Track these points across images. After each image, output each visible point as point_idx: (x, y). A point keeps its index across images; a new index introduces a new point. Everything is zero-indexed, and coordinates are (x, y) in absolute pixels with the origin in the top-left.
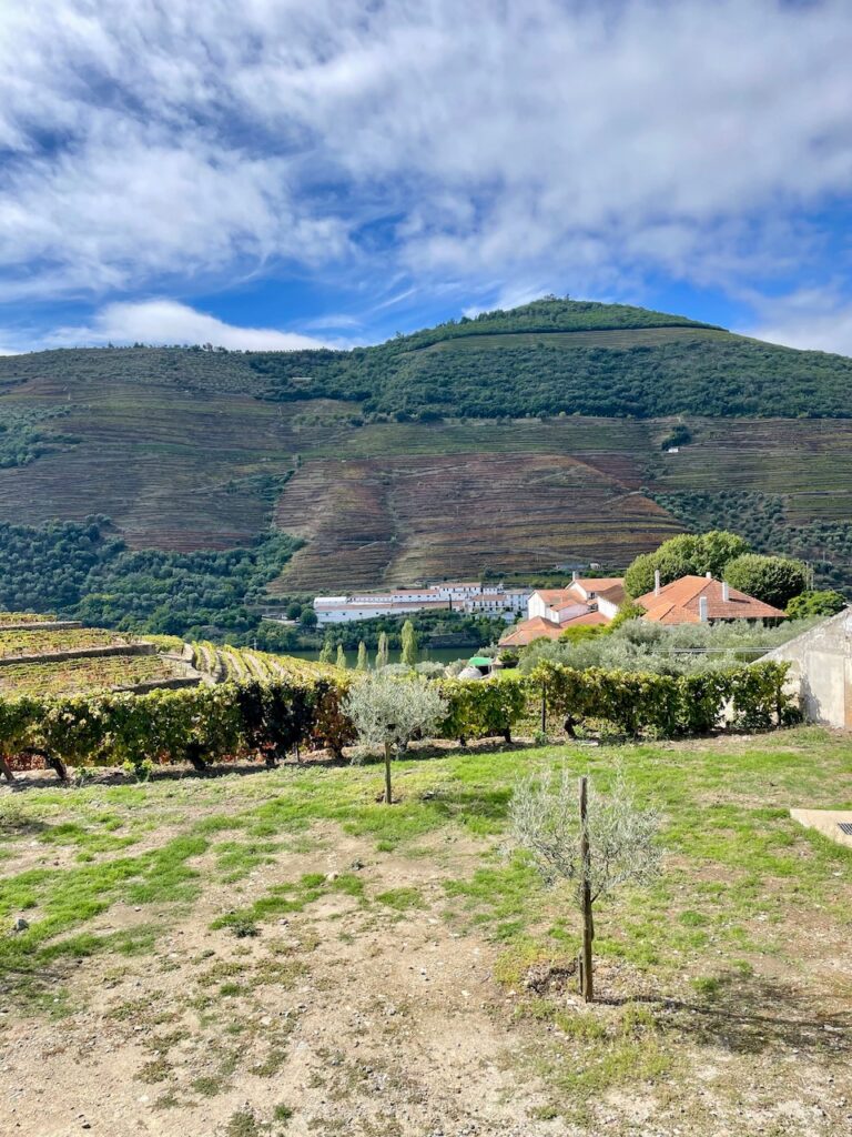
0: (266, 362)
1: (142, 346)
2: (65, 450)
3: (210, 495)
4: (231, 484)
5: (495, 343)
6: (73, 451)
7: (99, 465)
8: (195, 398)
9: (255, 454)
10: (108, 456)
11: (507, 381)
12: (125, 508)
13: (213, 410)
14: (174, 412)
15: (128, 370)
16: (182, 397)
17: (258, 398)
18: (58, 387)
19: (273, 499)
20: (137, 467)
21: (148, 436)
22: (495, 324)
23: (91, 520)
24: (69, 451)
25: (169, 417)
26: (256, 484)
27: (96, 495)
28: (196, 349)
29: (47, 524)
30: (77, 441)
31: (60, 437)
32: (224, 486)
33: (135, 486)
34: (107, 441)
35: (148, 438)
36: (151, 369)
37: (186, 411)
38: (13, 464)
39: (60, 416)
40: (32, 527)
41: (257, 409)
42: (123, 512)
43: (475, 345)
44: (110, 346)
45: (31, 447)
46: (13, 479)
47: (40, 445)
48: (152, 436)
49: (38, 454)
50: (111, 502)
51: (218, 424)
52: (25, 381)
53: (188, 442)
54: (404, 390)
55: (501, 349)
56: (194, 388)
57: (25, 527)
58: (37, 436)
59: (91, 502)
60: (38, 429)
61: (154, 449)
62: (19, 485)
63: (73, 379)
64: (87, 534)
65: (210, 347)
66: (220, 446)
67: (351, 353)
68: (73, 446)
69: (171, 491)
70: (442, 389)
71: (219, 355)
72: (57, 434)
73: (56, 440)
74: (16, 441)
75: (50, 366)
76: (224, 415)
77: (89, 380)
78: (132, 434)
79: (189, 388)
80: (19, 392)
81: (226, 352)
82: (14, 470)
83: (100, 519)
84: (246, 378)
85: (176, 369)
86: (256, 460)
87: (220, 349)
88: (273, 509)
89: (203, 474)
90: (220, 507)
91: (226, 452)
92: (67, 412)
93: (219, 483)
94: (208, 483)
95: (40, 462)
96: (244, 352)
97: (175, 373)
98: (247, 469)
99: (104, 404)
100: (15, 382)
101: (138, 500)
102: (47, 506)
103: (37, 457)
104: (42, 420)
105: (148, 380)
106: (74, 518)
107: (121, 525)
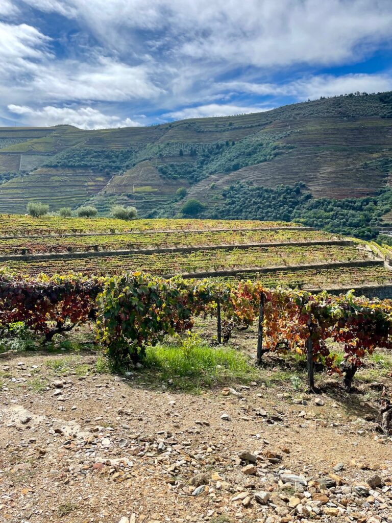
0: (389, 97)
1: (324, 98)
2: (287, 152)
3: (354, 170)
4: (366, 164)
6: (290, 153)
7: (302, 158)
8: (348, 121)
9: (379, 147)
10: (306, 154)
12: (312, 178)
13: (358, 126)
14: (338, 129)
15: (316, 111)
16: (343, 121)
17: (383, 117)
18: (285, 124)
19: (388, 171)
20: (318, 158)
21: (325, 142)
23: (297, 184)
24: (289, 153)
25: (336, 132)
26: (379, 163)
27: (299, 172)
28: (351, 95)
29: (278, 187)
30: (292, 148)
31: (285, 146)
32: (362, 165)
33: (317, 168)
34: (306, 146)
35: (324, 144)
36: (328, 109)
37: (344, 128)
38: (265, 160)
39: (285, 137)
40: (272, 188)
41: (382, 123)
42: (311, 180)
44: (309, 100)
45: (273, 152)
46: (264, 167)
47: (277, 151)
48: (327, 142)
49: (276, 155)
50: (306, 176)
51: (360, 133)
52: (271, 122)
53: (344, 144)
56: (349, 116)
57: (269, 188)
58: (276, 147)
59: (297, 176)
60: (275, 144)
61: (327, 149)
62: (267, 169)
63: (291, 119)
64: (295, 191)
65: (359, 93)
66: (361, 145)
68: (291, 150)
69: (334, 169)
71: (363, 97)
72: (284, 145)
73: (283, 148)
74: (267, 150)
75: (282, 114)
76: (364, 128)
77: (298, 119)
78: (317, 142)
79: (346, 117)
80: (268, 128)
81: (367, 95)
82: (266, 163)
83: (301, 184)
84: (377, 107)
85: (340, 107)
86: (380, 150)
87: (364, 93)
88: (388, 176)
89: (351, 160)
90: (359, 176)
91: (363, 148)
92: (289, 135)
93: (359, 164)
94: (354, 164)
95: (277, 158)
96: (376, 93)
97: (340, 109)
98: (375, 155)
99: (305, 129)
100: (267, 124)
101: (318, 174)
102: (278, 178)
103: (275, 156)
104: (278, 139)
105: (326, 115)
106: (290, 184)
107: (310, 186)
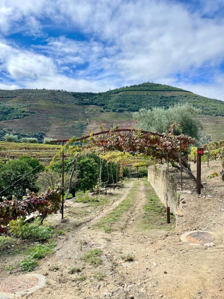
0: (77, 95)
1: (45, 89)
2: (31, 115)
3: (68, 128)
4: (73, 126)
5: (135, 93)
6: (33, 115)
7: (40, 119)
8: (60, 103)
9: (77, 118)
10: (42, 117)
11: (140, 103)
12: (48, 130)
13: (65, 106)
14: (56, 107)
15: (42, 95)
16: (57, 103)
17: (76, 104)
18: (25, 99)
19: (83, 130)
20: (49, 120)
21: (51, 112)
22: (135, 88)
23: (40, 133)
25: (55, 108)
26: (79, 126)
27: (40, 127)
28: (59, 91)
29: (29, 134)
30: (33, 113)
31: (29, 112)
32: (71, 126)
33: (49, 125)
34: (41, 113)
35: (50, 113)
36: (48, 95)
37: (59, 107)
38: (18, 118)
39: (28, 106)
40: (25, 134)
41: (76, 107)
43: (131, 93)
44: (37, 89)
45: (22, 114)
46: (18, 122)
47: (24, 113)
48: (52, 112)
49: (24, 116)
50: (44, 129)
51: (67, 110)
52: (15, 97)
53: (60, 114)
54: (114, 104)
55: (137, 95)
56: (60, 101)
58: (23, 111)
59: (39, 129)
60: (23, 109)
61: (53, 116)
62: (20, 123)
63: (28, 97)
64: (39, 137)
65: (63, 90)
66: (68, 116)
67: (98, 94)
69: (59, 127)
70: (123, 104)
71: (65, 92)
72: (28, 110)
74: (18, 112)
75: (22, 93)
76: (68, 108)
77: (32, 97)
78: (47, 112)
79: (58, 101)
80: (14, 100)
82: (19, 120)
83: (42, 133)
84: (72, 99)
86: (78, 120)
88: (84, 132)
89: (66, 123)
90: (71, 131)
91: (70, 118)
92: (30, 105)
93: (70, 125)
94: (68, 125)
95: (25, 118)
96: (71, 92)
97: (55, 96)
98: (76, 122)
99: (38, 104)
100: (13, 97)
101: (51, 128)
102: (28, 129)
104: (23, 107)
105: (48, 98)
106: (36, 132)
107: (47, 135)
